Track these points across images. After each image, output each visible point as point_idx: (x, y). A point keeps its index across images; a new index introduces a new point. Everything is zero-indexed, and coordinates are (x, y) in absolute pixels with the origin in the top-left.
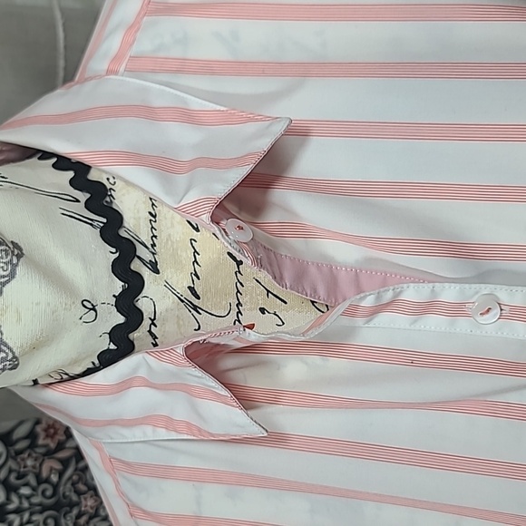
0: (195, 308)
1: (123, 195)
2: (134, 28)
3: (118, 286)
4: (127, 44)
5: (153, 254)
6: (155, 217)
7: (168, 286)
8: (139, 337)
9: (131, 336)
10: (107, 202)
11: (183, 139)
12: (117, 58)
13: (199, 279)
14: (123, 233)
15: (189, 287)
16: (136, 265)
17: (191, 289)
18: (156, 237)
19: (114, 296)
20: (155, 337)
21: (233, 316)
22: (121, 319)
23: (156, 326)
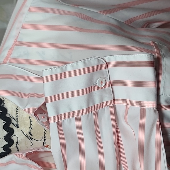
0: (31, 138)
1: (8, 102)
2: (11, 49)
3: (5, 133)
4: (9, 54)
5: (17, 122)
6: (18, 110)
7: (22, 132)
8: (13, 148)
9: (10, 148)
10: (2, 105)
11: (26, 86)
12: (6, 58)
13: (32, 129)
14: (7, 116)
15: (29, 132)
16: (11, 126)
17: (30, 133)
18: (18, 116)
19: (4, 136)
20: (18, 148)
21: (43, 141)
22: (7, 143)
23: (18, 144)
